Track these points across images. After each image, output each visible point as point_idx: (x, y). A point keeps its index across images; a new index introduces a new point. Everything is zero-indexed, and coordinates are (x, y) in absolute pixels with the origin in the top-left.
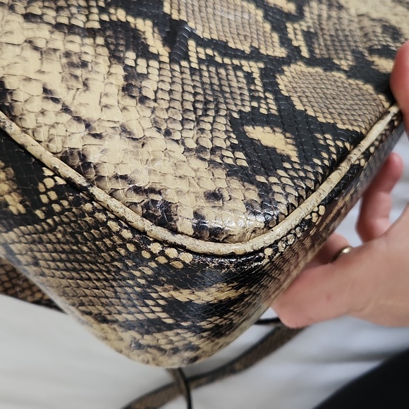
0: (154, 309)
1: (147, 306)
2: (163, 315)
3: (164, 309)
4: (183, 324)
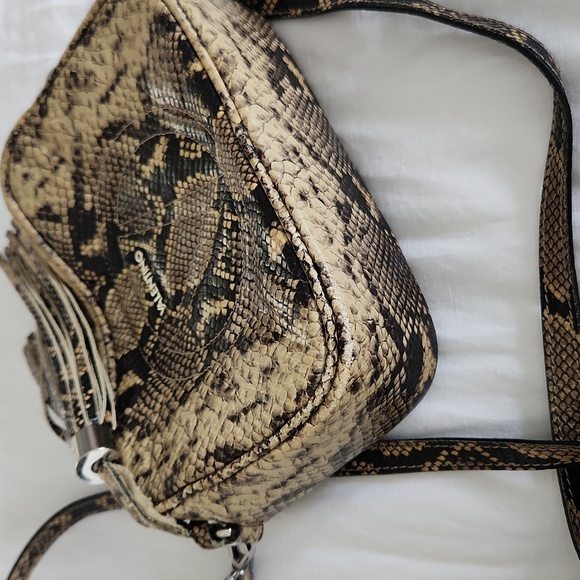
0: (409, 327)
1: (408, 320)
2: (408, 335)
3: (412, 334)
4: (405, 355)
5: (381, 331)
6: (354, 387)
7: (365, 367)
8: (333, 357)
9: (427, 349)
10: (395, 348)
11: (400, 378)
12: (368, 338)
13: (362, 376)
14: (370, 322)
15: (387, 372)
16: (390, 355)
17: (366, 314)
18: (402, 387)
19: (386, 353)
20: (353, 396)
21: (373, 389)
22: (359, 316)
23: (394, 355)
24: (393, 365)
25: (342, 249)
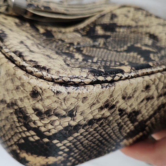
5: (67, 121)
6: (35, 94)
7: (47, 102)
8: (58, 79)
9: (47, 160)
10: (53, 132)
11: (32, 136)
12: (65, 108)
13: (41, 100)
14: (74, 113)
15: (39, 124)
16: (50, 127)
17: (80, 110)
18: (26, 139)
19: (52, 123)
20: (28, 95)
21: (30, 111)
22: (80, 103)
23: (49, 131)
24: (43, 129)
25: (118, 105)
